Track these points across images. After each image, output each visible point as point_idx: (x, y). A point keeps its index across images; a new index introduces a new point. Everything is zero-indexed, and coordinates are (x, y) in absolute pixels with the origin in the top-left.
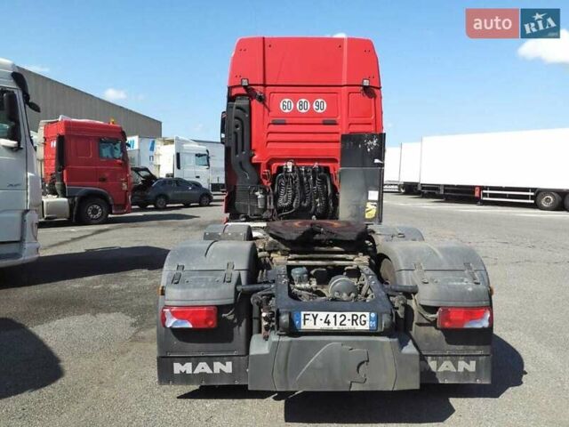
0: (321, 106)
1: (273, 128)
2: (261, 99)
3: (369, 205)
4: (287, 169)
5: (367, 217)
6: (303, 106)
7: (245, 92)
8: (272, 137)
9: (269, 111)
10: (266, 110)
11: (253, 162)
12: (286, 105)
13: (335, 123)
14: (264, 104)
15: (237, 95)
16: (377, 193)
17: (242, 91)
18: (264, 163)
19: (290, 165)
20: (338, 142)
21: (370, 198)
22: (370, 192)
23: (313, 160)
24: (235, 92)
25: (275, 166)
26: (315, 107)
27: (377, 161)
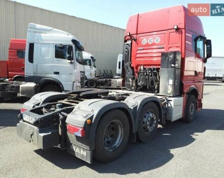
1: (138, 52)
3: (169, 87)
5: (168, 92)
8: (137, 56)
9: (138, 44)
11: (131, 66)
13: (163, 48)
14: (136, 42)
15: (128, 39)
16: (172, 81)
18: (135, 66)
21: (170, 83)
23: (151, 65)
27: (173, 65)
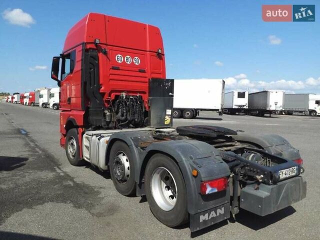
0: (137, 61)
1: (112, 71)
2: (105, 53)
3: (167, 117)
4: (123, 97)
5: (165, 123)
6: (129, 60)
7: (95, 47)
8: (112, 77)
9: (110, 61)
10: (108, 60)
11: (101, 91)
12: (119, 59)
13: (144, 72)
14: (107, 56)
15: (90, 48)
16: (171, 111)
17: (93, 46)
18: (108, 93)
19: (124, 95)
20: (146, 82)
21: (167, 113)
22: (168, 110)
23: (136, 92)
24: (89, 46)
25: (113, 95)
26: (134, 61)
27: (170, 94)
